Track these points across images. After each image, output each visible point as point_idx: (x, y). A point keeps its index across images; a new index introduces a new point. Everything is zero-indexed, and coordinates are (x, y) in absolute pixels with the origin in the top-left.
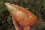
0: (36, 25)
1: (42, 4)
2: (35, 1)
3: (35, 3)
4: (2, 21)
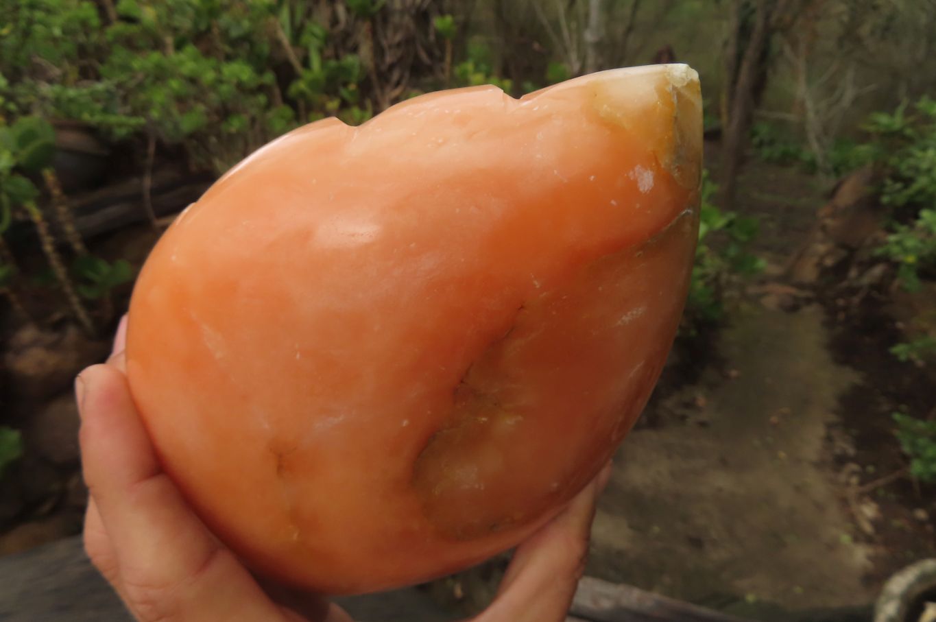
0: (696, 543)
1: (895, 140)
2: (765, 57)
3: (759, 87)
4: (28, 334)
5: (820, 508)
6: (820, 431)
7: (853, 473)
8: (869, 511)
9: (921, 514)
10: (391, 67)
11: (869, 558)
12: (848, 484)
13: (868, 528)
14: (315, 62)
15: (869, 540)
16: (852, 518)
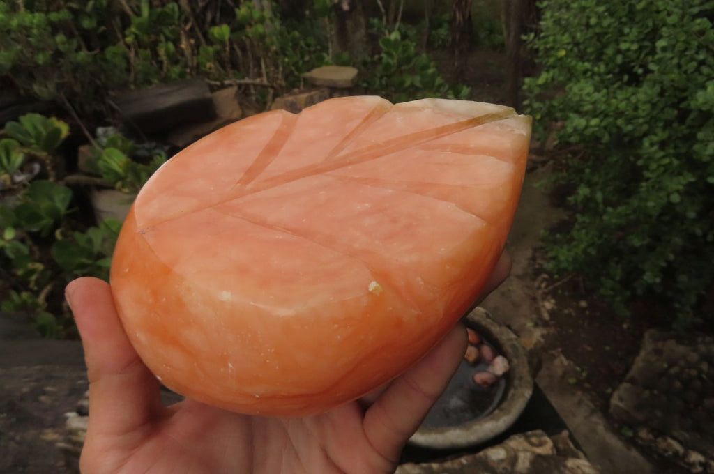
5: (516, 305)
6: (529, 253)
7: (545, 280)
8: (549, 305)
9: (583, 304)
10: (205, 9)
11: (543, 336)
12: (539, 288)
13: (546, 316)
14: (145, 11)
15: (546, 324)
16: (538, 311)
